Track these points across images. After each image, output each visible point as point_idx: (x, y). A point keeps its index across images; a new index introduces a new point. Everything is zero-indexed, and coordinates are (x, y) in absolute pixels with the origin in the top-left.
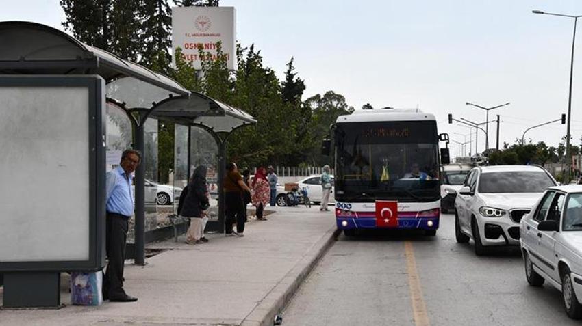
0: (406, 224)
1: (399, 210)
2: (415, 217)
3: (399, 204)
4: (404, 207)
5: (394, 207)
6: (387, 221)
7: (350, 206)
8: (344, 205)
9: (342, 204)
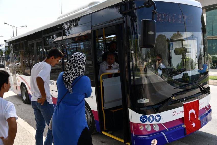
3: (199, 102)
4: (201, 104)
6: (194, 125)
7: (159, 118)
8: (151, 118)
9: (150, 117)
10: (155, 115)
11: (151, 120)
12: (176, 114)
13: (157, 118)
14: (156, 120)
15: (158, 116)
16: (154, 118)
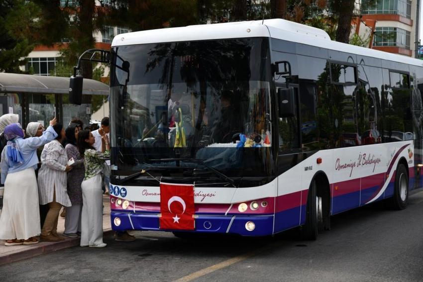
0: (208, 225)
1: (197, 200)
2: (224, 214)
3: (197, 190)
4: (204, 195)
5: (188, 196)
6: (176, 219)
7: (124, 192)
8: (116, 190)
9: (115, 188)
10: (120, 187)
11: (116, 192)
12: (147, 194)
13: (123, 192)
14: (121, 194)
15: (124, 190)
16: (119, 192)
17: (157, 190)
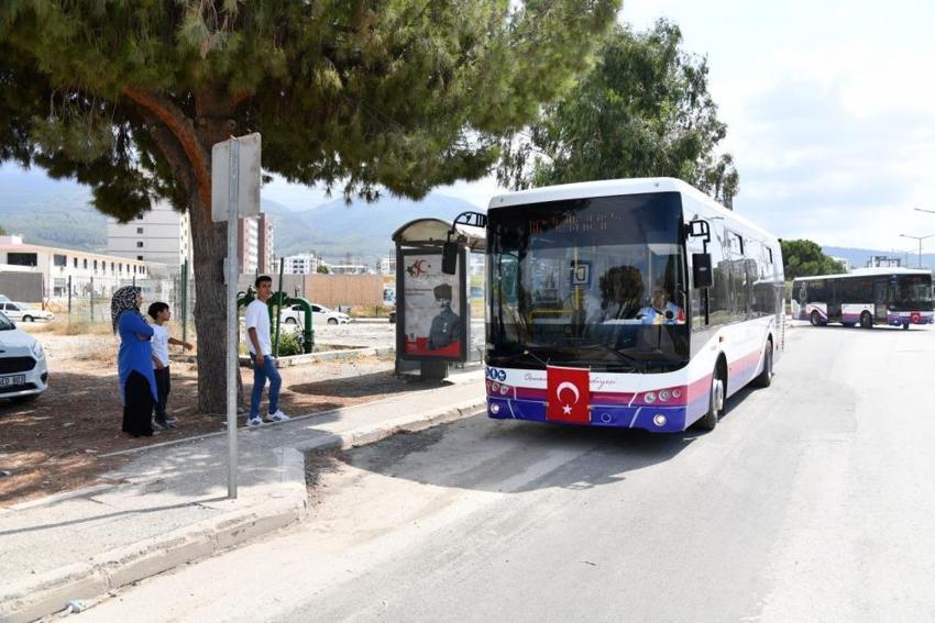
10: (498, 369)
11: (494, 375)
14: (499, 377)
15: (503, 372)
16: (497, 374)
17: (543, 374)
